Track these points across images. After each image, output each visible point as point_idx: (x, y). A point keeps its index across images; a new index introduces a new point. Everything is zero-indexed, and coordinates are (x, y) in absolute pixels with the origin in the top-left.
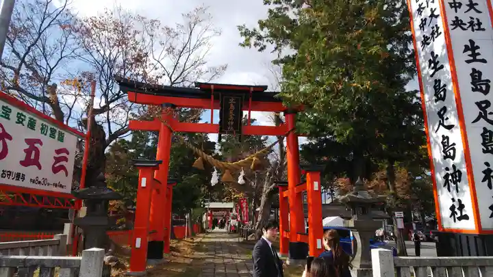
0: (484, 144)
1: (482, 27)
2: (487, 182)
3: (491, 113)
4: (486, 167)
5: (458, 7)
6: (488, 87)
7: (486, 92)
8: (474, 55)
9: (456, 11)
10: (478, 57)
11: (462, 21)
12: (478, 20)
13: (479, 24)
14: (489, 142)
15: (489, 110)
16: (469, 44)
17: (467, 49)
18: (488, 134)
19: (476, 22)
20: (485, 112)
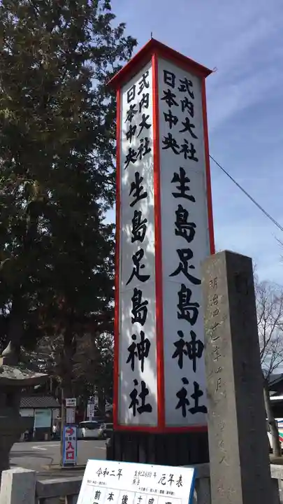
0: (180, 306)
1: (195, 155)
2: (178, 358)
4: (178, 338)
6: (193, 233)
7: (190, 239)
9: (171, 127)
10: (186, 193)
11: (175, 141)
12: (192, 146)
13: (193, 151)
14: (185, 305)
15: (190, 262)
17: (176, 179)
18: (186, 293)
19: (190, 148)
20: (186, 264)
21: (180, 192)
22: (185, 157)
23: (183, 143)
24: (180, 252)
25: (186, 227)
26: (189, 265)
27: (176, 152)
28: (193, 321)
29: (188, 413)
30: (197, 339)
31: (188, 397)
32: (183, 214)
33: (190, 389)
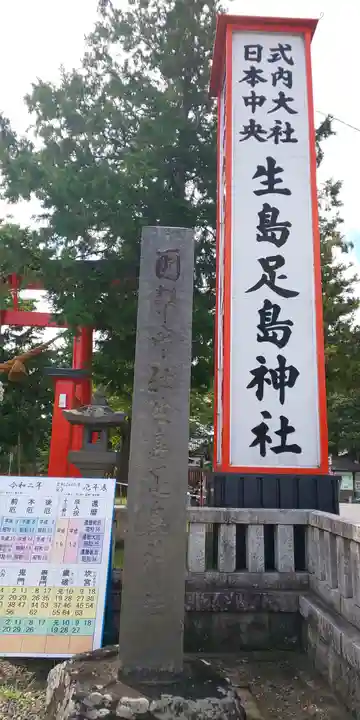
0: (261, 327)
2: (256, 388)
3: (283, 277)
5: (257, 103)
8: (271, 182)
9: (253, 111)
10: (276, 186)
15: (279, 272)
16: (265, 165)
18: (272, 311)
21: (266, 187)
22: (276, 142)
23: (274, 125)
24: (264, 262)
25: (275, 229)
26: (278, 275)
27: (261, 140)
28: (282, 344)
29: (269, 452)
30: (287, 365)
31: (270, 433)
32: (270, 213)
33: (274, 425)
